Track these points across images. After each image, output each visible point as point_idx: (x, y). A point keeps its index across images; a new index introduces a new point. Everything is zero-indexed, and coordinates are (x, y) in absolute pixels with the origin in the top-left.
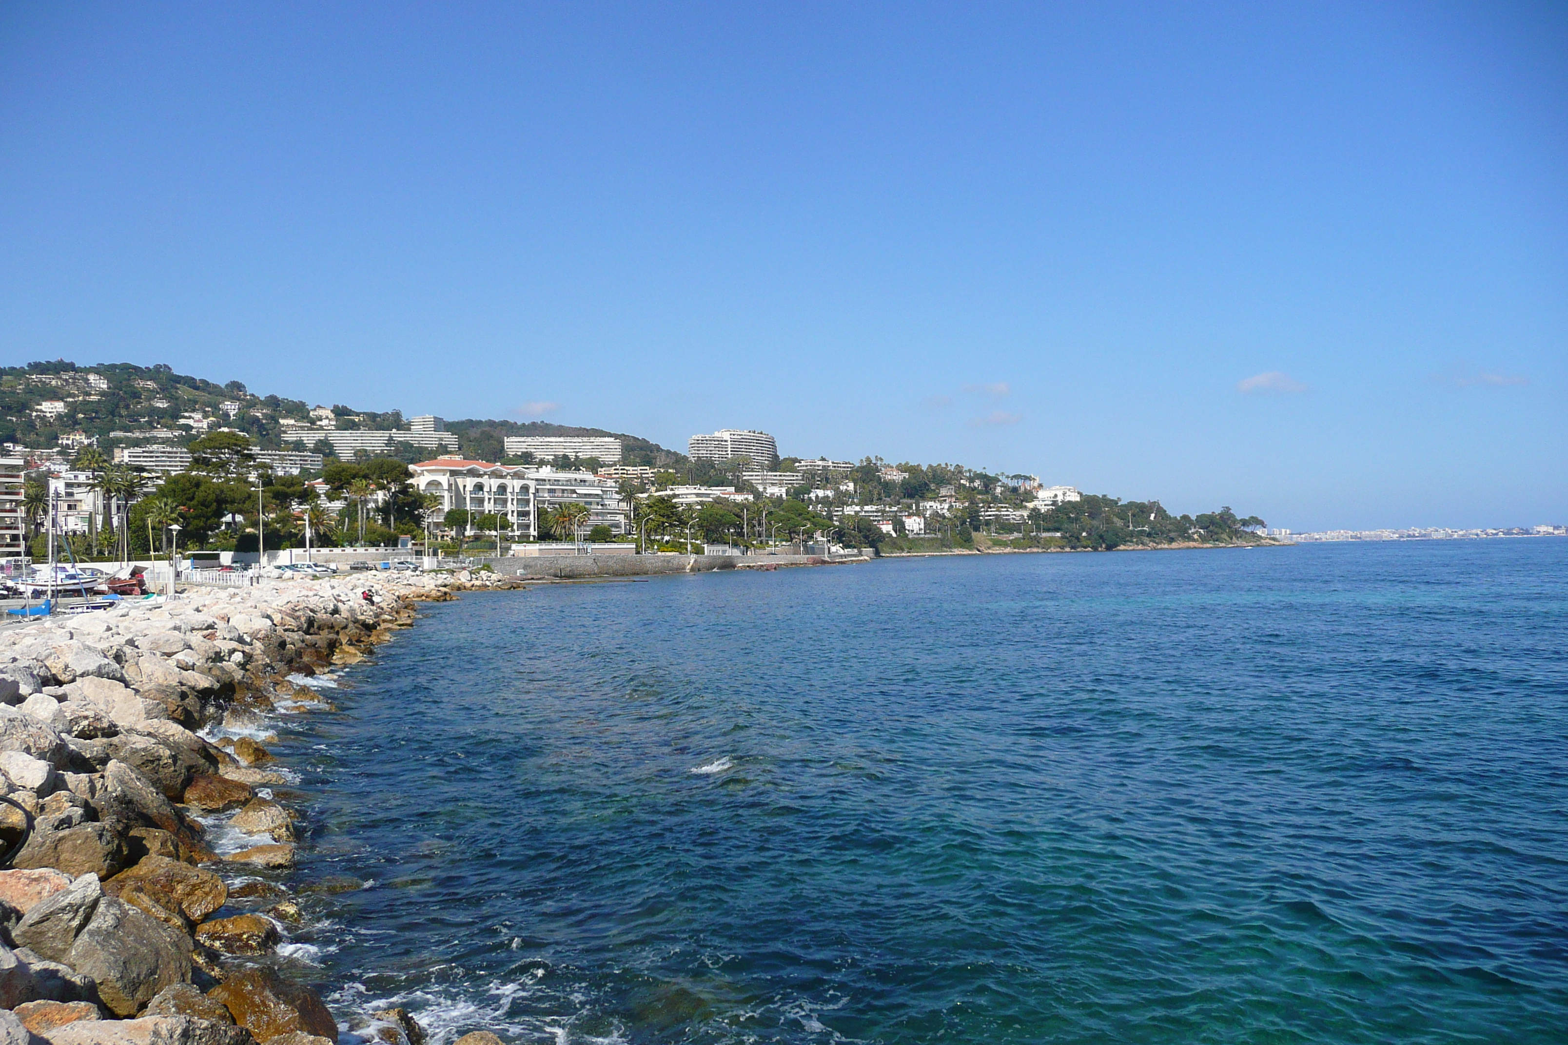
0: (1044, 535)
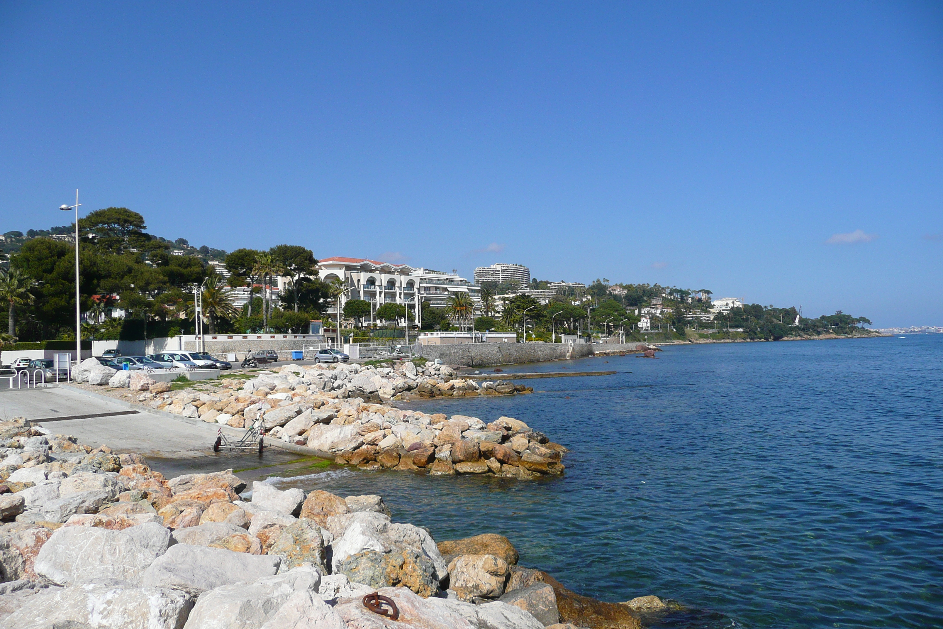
0: (730, 330)
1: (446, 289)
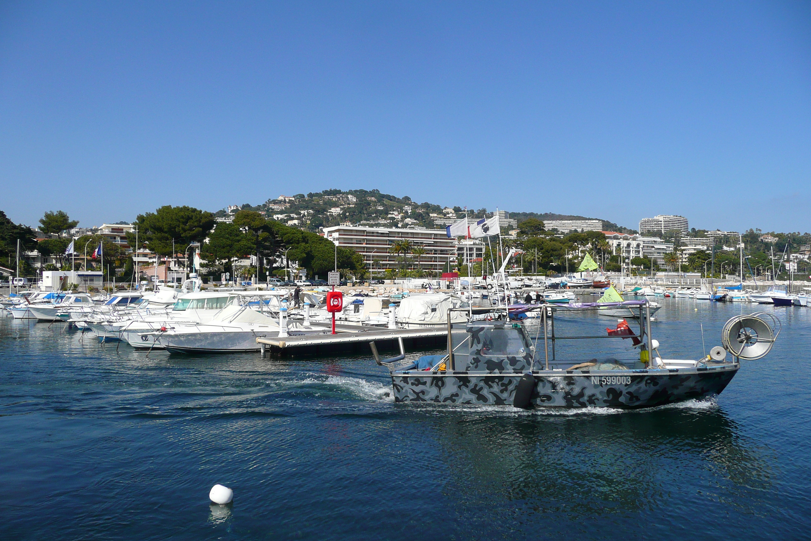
1: (653, 247)
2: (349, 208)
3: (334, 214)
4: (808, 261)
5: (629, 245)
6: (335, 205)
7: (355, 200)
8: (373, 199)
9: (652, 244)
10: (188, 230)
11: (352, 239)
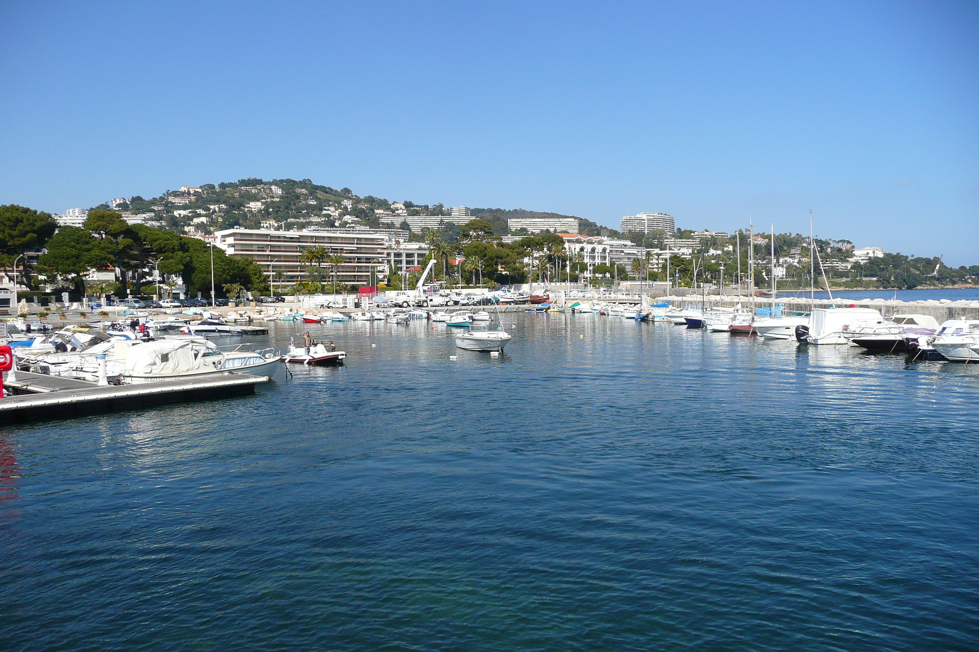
0: (864, 279)
1: (622, 252)
2: (273, 202)
3: (253, 210)
4: (798, 265)
5: (593, 250)
6: (255, 198)
7: (280, 193)
8: (304, 191)
9: (622, 248)
10: (17, 236)
11: (252, 245)
